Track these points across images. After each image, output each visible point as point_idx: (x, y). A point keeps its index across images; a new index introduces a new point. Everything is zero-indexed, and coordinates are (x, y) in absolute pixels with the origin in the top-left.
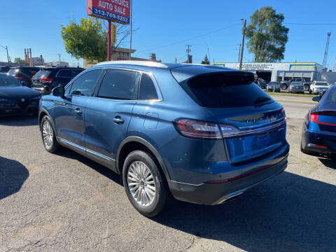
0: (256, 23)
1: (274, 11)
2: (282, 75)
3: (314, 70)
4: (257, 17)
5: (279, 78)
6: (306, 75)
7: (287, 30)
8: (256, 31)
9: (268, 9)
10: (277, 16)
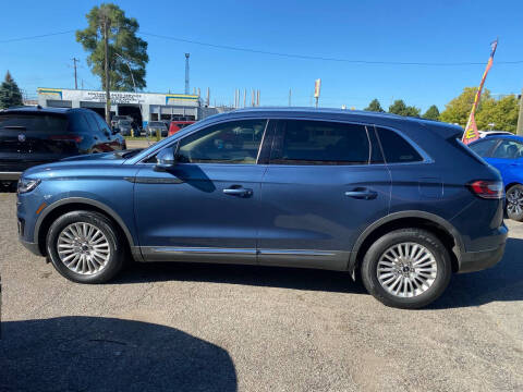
0: (96, 27)
1: (123, 13)
2: (157, 111)
3: (197, 105)
4: (98, 18)
5: (154, 116)
6: (189, 112)
7: (144, 45)
8: (99, 40)
9: (113, 8)
10: (127, 21)
